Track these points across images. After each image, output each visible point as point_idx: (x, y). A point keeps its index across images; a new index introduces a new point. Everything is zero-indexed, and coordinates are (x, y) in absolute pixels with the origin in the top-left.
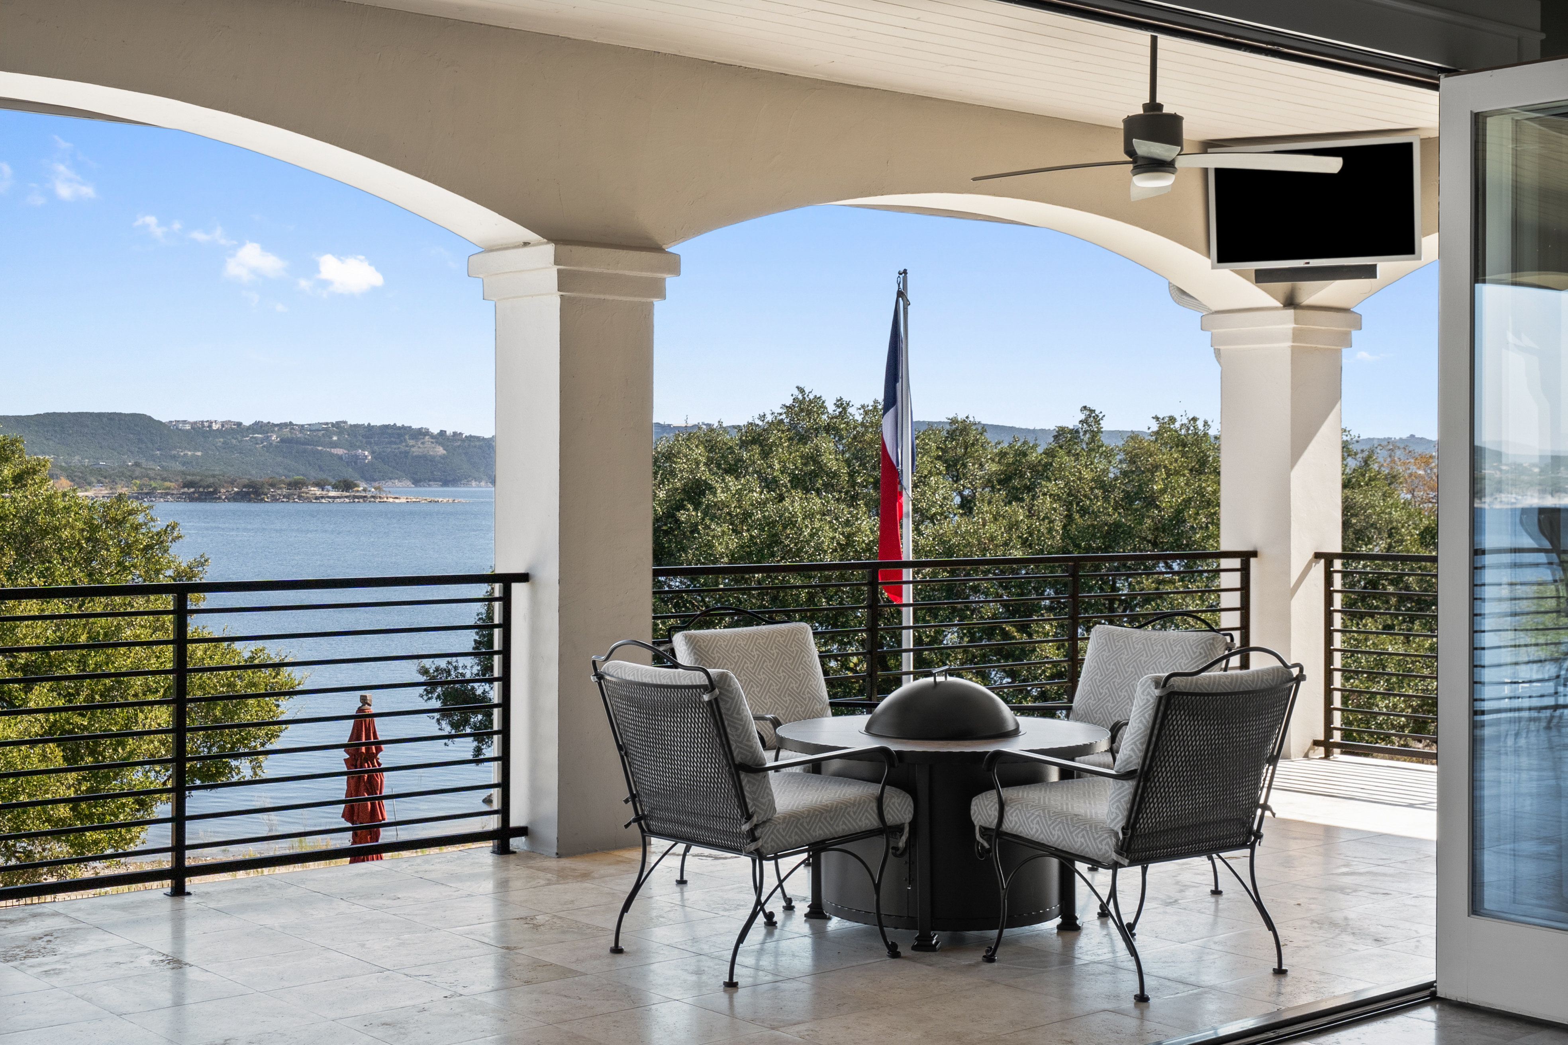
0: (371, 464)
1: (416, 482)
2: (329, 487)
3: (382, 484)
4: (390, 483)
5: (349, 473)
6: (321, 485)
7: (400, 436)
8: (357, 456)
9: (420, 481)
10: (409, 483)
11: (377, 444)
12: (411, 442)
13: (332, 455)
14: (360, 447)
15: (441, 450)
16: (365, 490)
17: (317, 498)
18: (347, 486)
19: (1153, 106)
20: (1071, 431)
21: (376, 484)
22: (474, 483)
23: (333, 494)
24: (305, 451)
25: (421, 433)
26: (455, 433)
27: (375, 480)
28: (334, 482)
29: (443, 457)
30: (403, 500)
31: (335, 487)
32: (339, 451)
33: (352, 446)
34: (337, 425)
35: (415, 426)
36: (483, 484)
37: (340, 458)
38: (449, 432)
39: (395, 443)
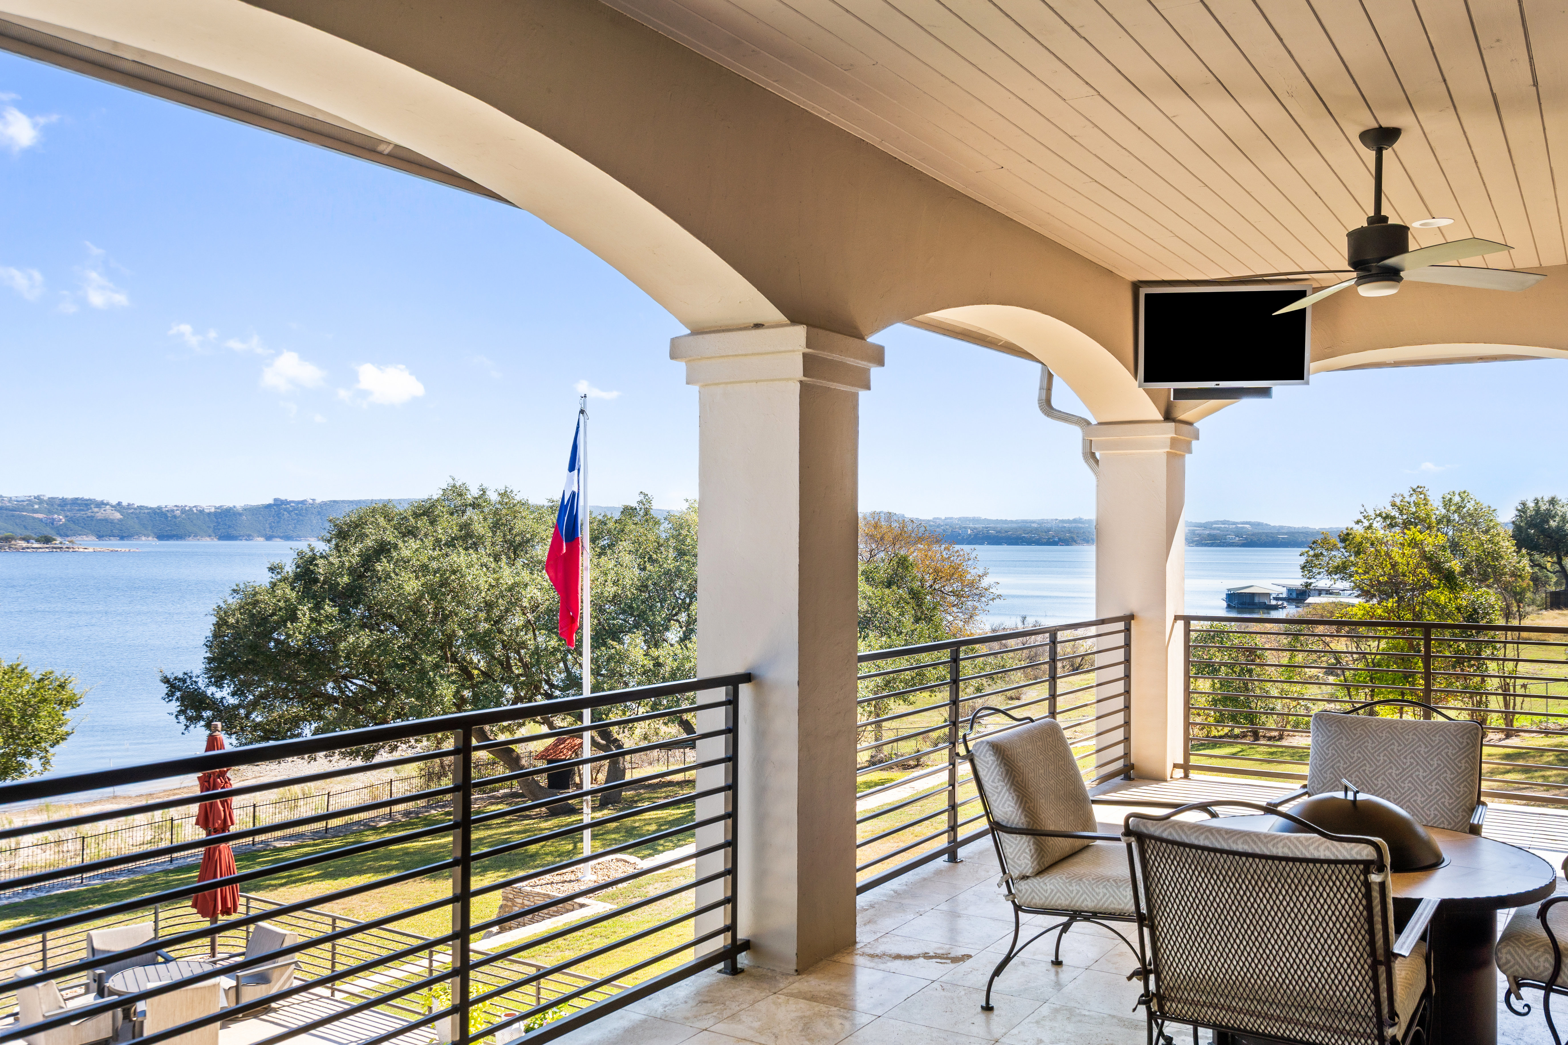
0: (64, 525)
1: (100, 537)
2: (33, 541)
3: (73, 538)
4: (79, 538)
5: (48, 532)
6: (26, 539)
7: (87, 505)
8: (54, 519)
9: (103, 536)
10: (94, 538)
11: (69, 511)
12: (96, 510)
13: (34, 518)
14: (56, 513)
15: (118, 516)
16: (61, 543)
17: (23, 549)
18: (47, 540)
19: (1378, 219)
20: (632, 508)
21: (69, 539)
22: (143, 538)
23: (36, 545)
24: (13, 516)
25: (101, 504)
26: (129, 505)
27: (68, 536)
28: (36, 537)
29: (120, 520)
30: (91, 550)
31: (38, 541)
32: (40, 516)
33: (50, 512)
34: (38, 498)
35: (99, 499)
36: (150, 538)
37: (41, 520)
38: (125, 504)
39: (83, 510)
